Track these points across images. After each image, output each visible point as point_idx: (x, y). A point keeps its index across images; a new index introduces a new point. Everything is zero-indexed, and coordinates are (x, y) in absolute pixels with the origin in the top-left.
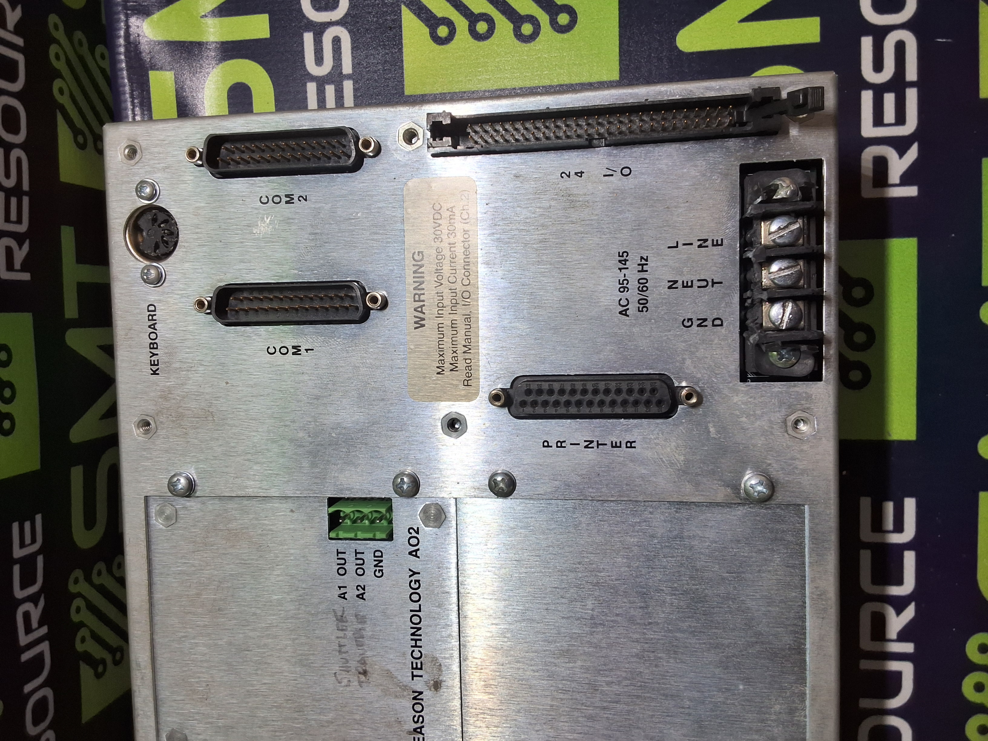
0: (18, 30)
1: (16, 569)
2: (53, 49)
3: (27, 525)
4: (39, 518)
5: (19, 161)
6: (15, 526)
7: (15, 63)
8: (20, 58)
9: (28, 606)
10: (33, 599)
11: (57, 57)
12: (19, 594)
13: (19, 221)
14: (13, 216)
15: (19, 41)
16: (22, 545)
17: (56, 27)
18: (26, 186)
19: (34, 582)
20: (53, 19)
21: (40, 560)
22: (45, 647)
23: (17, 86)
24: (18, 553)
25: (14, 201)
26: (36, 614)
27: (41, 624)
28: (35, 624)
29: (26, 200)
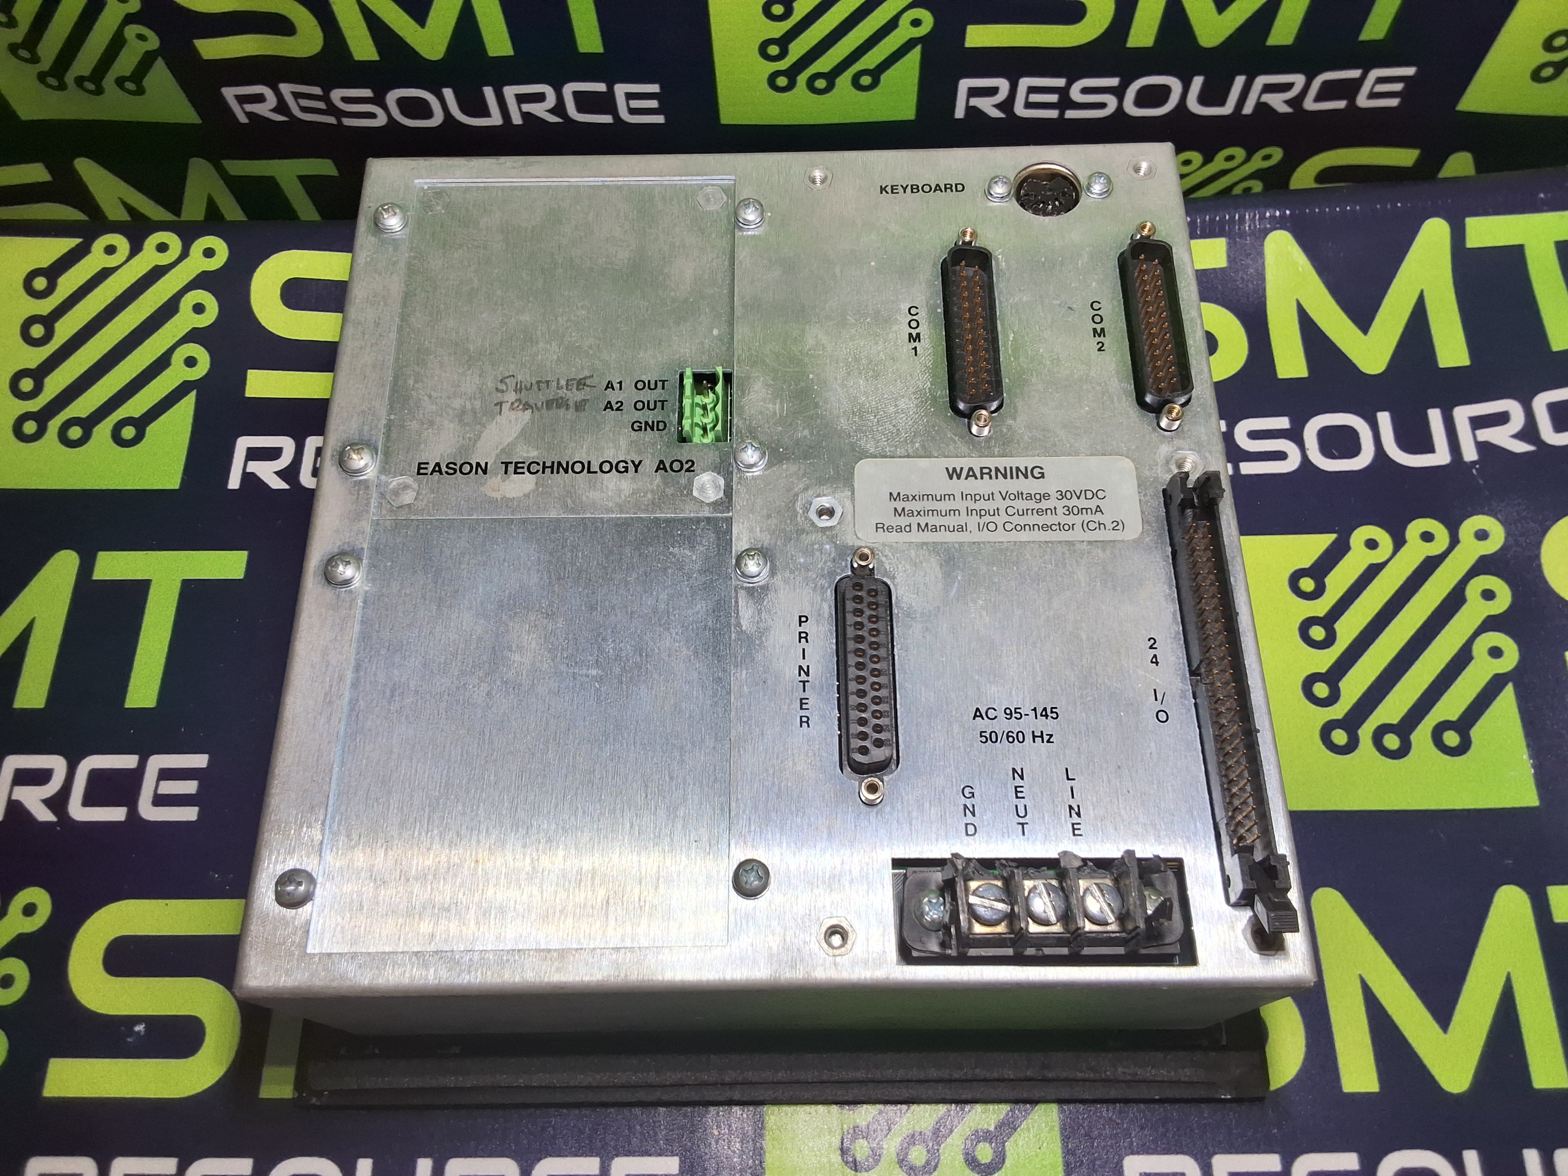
0: (1261, 107)
1: (601, 87)
2: (1239, 153)
3: (654, 104)
4: (660, 119)
5: (1102, 106)
6: (655, 88)
7: (1222, 103)
8: (1227, 110)
9: (551, 100)
10: (559, 109)
11: (1230, 158)
12: (569, 89)
13: (1028, 105)
14: (1035, 98)
15: (1248, 109)
16: (630, 96)
17: (1267, 157)
18: (1070, 114)
19: (580, 109)
20: (1277, 154)
21: (607, 119)
22: (496, 119)
23: (1194, 106)
24: (620, 90)
25: (1053, 98)
26: (539, 110)
27: (526, 116)
28: (526, 107)
29: (1053, 114)
